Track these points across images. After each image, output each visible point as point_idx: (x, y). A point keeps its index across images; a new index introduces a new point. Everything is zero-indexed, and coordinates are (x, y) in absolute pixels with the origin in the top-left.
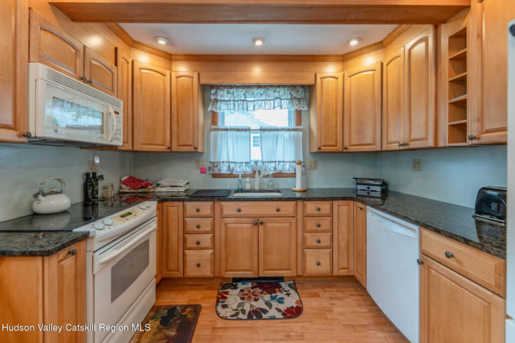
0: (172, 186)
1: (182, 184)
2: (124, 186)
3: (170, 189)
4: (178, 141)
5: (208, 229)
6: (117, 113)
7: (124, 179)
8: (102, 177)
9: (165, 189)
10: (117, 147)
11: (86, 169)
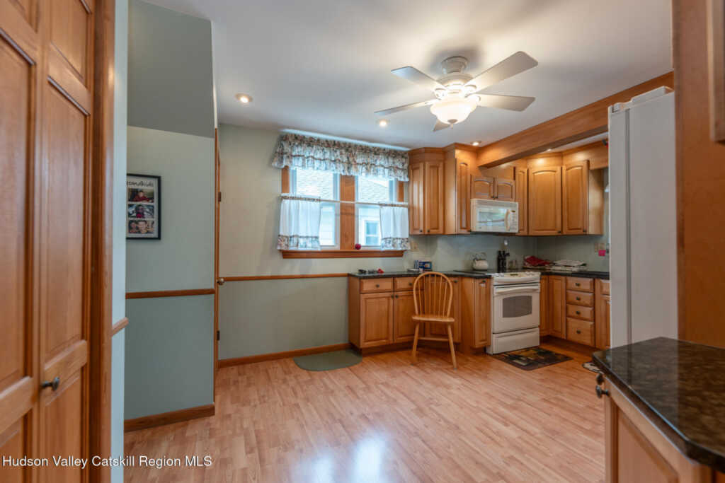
0: (566, 266)
1: (575, 265)
2: (527, 263)
3: (563, 268)
4: (568, 225)
5: (588, 302)
6: (514, 212)
7: (526, 258)
8: (508, 254)
9: (559, 268)
10: (515, 233)
11: (498, 249)
